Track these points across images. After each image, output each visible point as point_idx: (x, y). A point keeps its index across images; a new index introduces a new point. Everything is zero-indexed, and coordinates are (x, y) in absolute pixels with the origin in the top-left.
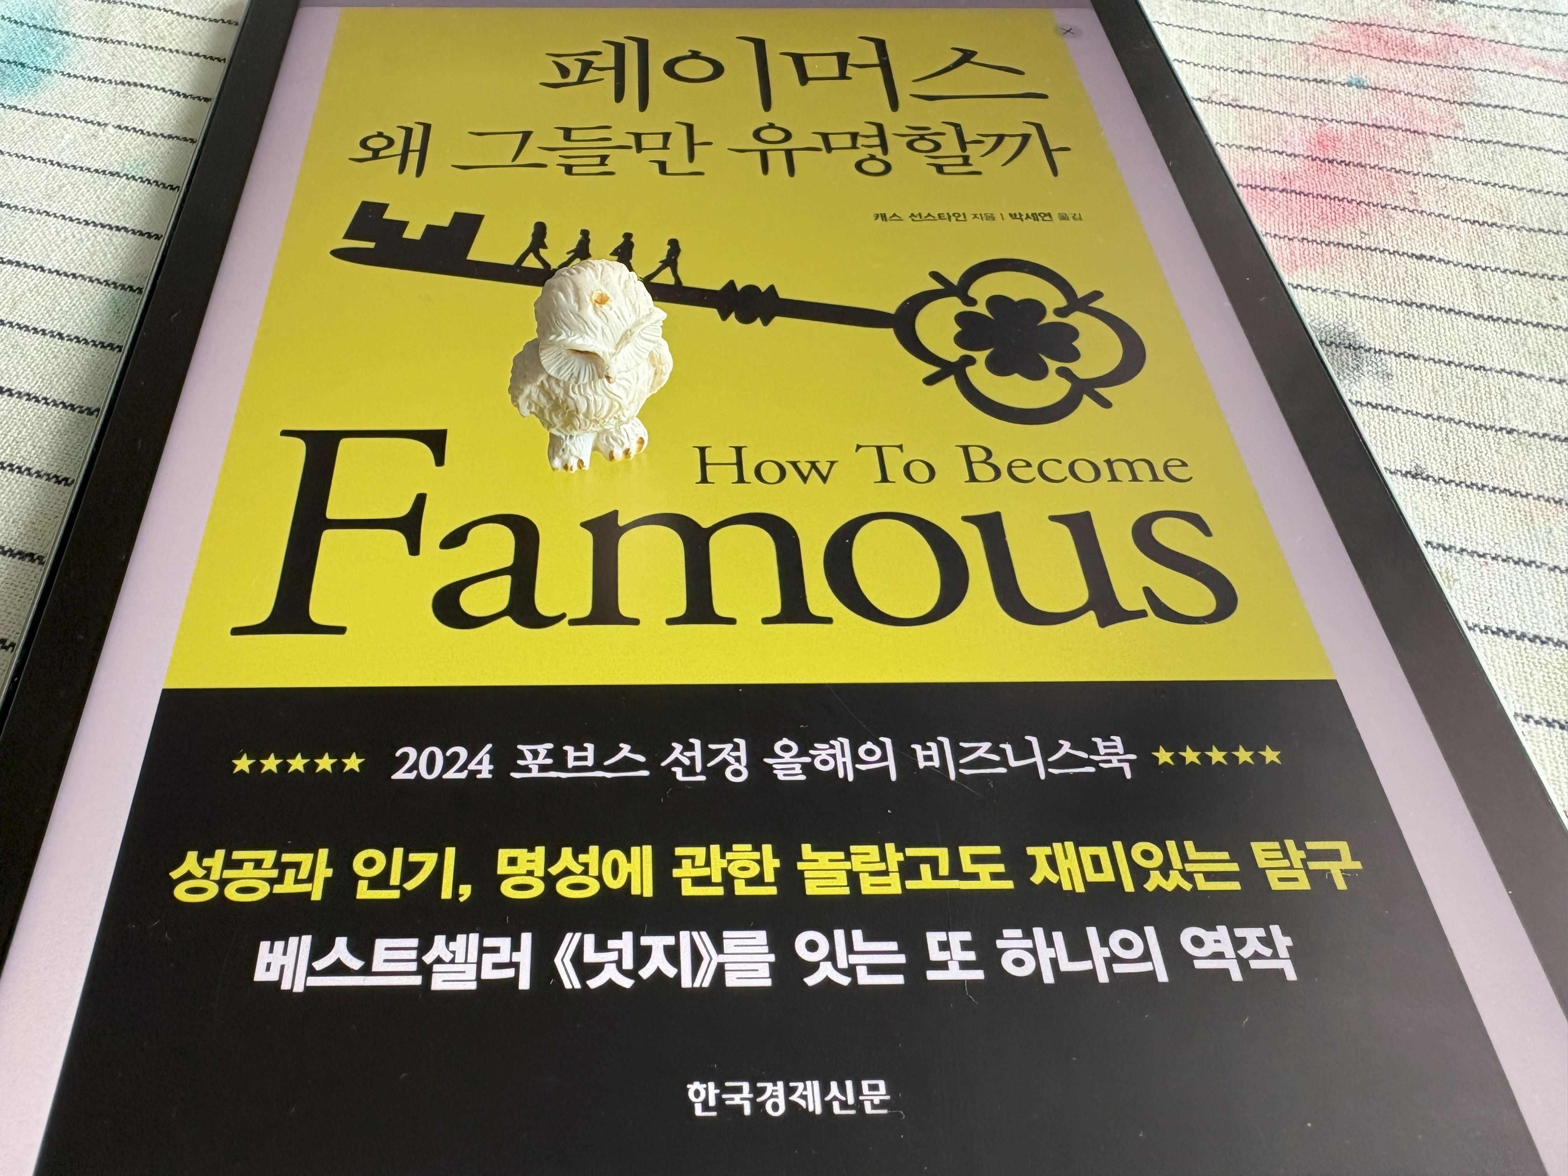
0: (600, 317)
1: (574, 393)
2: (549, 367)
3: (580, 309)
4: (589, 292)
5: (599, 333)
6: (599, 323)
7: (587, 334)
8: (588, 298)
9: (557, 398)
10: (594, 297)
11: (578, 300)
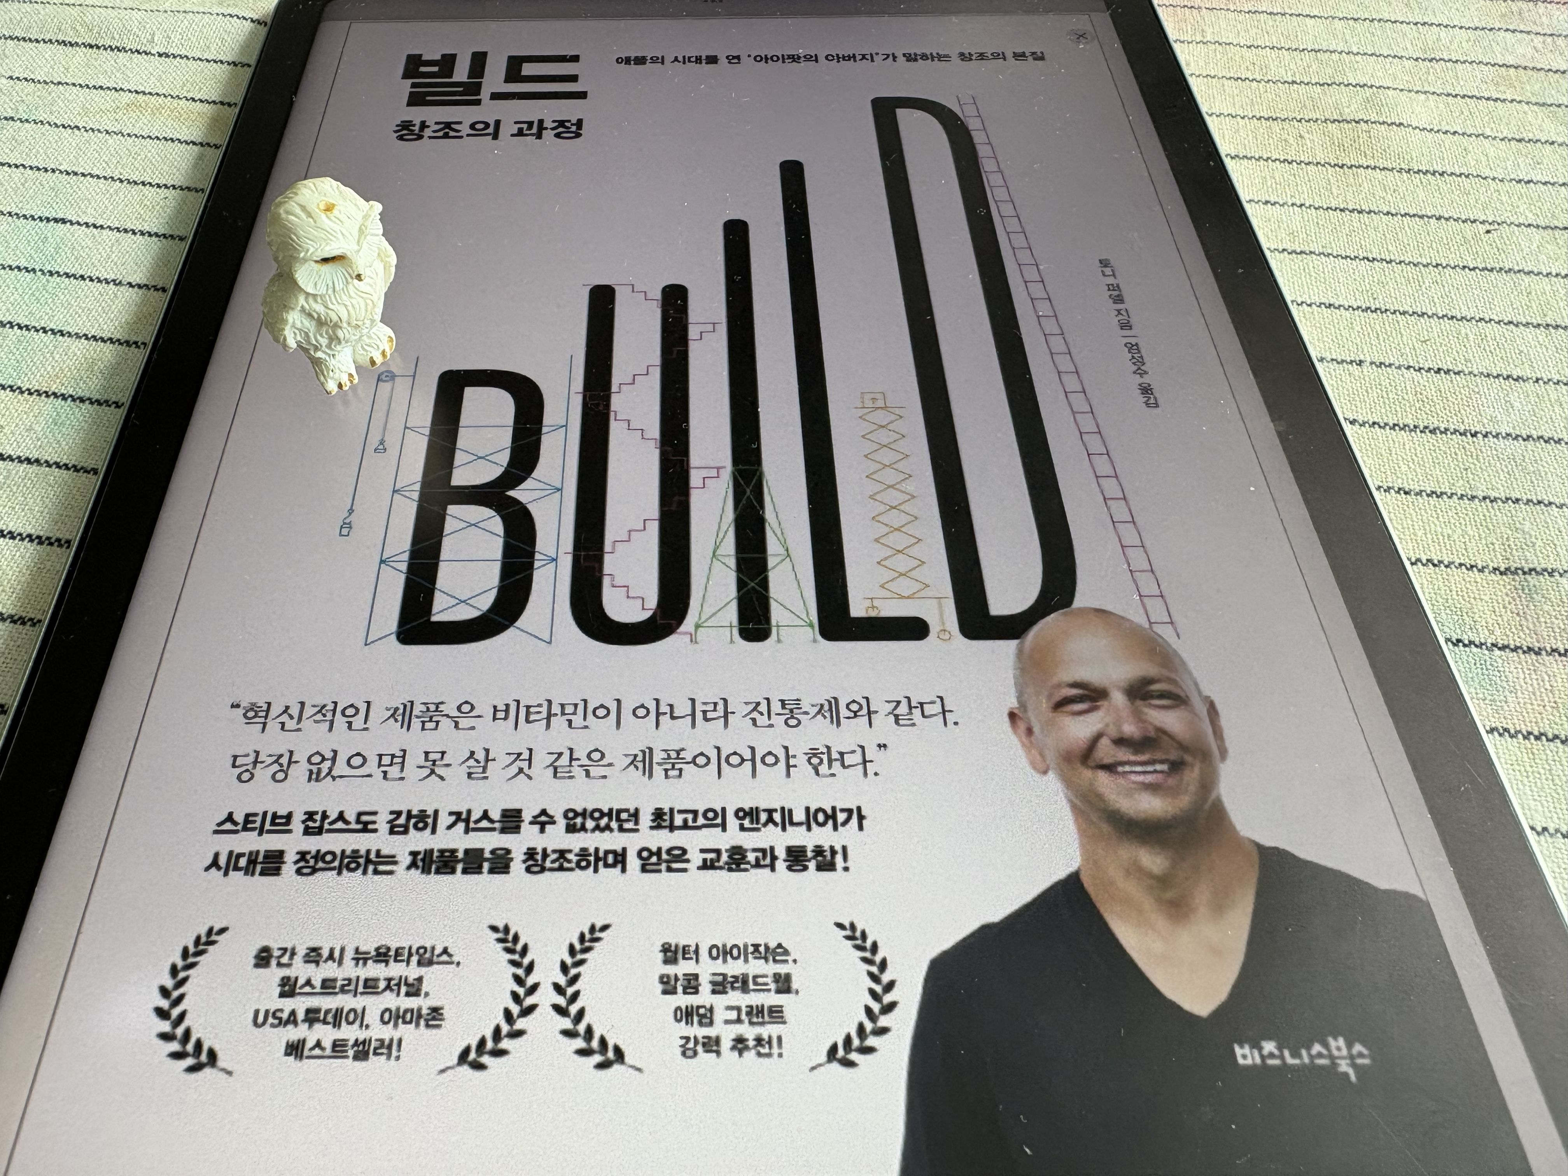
0: (335, 223)
1: (333, 304)
2: (306, 286)
3: (315, 222)
4: (316, 205)
5: (340, 236)
6: (337, 228)
7: (331, 240)
8: (317, 210)
9: (319, 317)
10: (322, 207)
11: (309, 215)
